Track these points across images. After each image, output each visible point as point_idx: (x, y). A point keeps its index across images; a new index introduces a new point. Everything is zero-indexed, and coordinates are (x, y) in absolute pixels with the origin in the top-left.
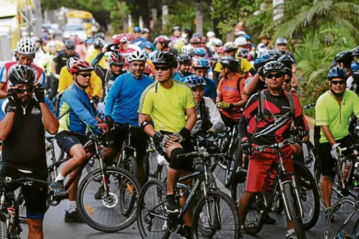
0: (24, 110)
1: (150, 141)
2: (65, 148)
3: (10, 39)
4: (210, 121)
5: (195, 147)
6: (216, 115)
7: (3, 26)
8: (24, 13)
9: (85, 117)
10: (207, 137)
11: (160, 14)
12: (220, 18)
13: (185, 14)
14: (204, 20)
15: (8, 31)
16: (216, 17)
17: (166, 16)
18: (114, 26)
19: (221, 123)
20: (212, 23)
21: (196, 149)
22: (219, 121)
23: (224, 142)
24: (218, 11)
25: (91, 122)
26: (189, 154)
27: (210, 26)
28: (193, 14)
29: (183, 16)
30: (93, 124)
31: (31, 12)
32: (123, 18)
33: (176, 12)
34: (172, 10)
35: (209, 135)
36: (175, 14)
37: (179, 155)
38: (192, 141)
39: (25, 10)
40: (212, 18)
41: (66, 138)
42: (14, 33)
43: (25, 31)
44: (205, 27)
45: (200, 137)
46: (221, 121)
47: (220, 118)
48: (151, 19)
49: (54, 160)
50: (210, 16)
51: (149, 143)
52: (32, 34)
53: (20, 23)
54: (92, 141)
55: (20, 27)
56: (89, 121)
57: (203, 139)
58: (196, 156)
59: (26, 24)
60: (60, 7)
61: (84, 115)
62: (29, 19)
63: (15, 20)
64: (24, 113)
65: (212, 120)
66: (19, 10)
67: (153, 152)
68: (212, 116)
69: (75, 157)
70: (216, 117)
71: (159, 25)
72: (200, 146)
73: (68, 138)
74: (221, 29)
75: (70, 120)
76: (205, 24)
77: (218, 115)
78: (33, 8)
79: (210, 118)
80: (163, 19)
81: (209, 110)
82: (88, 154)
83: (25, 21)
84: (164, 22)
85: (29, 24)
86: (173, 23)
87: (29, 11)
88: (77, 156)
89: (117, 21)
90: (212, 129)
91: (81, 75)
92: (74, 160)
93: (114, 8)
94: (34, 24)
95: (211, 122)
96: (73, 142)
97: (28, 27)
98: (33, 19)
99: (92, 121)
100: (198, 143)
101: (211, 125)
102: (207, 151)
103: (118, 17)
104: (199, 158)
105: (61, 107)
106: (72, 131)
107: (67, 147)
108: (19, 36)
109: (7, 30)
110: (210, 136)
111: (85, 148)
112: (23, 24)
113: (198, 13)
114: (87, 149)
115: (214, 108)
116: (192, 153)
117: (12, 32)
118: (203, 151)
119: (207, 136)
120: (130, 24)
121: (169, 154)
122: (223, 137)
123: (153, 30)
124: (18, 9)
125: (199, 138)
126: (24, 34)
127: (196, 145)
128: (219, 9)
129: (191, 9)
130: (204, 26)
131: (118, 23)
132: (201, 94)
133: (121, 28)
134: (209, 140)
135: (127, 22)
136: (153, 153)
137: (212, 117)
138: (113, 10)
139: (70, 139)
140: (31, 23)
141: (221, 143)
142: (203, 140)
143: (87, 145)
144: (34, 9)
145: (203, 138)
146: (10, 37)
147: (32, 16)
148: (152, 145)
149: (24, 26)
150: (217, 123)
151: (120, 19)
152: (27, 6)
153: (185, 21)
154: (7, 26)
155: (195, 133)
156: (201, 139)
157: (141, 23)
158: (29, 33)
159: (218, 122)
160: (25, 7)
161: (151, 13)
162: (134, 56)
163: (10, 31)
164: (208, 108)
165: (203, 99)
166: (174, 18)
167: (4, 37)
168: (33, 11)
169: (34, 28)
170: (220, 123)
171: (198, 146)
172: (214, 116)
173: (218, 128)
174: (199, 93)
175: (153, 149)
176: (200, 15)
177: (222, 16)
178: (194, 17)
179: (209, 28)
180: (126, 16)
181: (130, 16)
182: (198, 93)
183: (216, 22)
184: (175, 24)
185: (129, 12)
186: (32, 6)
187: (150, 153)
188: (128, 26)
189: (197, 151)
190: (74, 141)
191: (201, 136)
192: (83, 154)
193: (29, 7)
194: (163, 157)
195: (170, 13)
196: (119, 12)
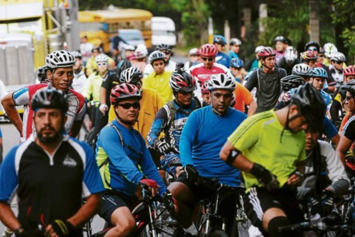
0: (51, 157)
1: (240, 206)
2: (105, 213)
3: (33, 52)
4: (328, 178)
5: (305, 216)
6: (337, 169)
7: (23, 32)
8: (53, 14)
9: (126, 169)
10: (324, 200)
11: (255, 16)
12: (345, 23)
13: (293, 16)
14: (322, 25)
15: (29, 40)
16: (339, 20)
17: (264, 19)
18: (187, 34)
19: (346, 180)
20: (333, 30)
21: (306, 219)
22: (342, 177)
23: (349, 208)
24: (343, 12)
25: (133, 177)
26: (297, 226)
27: (330, 35)
28: (305, 16)
29: (289, 20)
30: (137, 179)
31: (64, 13)
32: (200, 22)
33: (280, 12)
34: (274, 10)
35: (325, 196)
36: (278, 16)
37: (283, 227)
38: (301, 206)
39: (54, 9)
40: (334, 22)
41: (106, 198)
42: (38, 43)
43: (55, 40)
44: (323, 37)
45: (312, 199)
46: (345, 177)
47: (343, 173)
48: (243, 23)
49: (89, 232)
50: (331, 20)
51: (237, 209)
52: (65, 44)
53: (47, 28)
54: (144, 204)
55: (48, 34)
56: (131, 176)
57: (317, 203)
58: (308, 228)
59: (56, 29)
60: (108, 5)
61: (123, 166)
62: (61, 23)
63: (41, 23)
64: (52, 163)
65: (331, 176)
66: (47, 9)
67: (243, 221)
68: (331, 169)
69: (118, 226)
70: (338, 171)
71: (254, 34)
72: (314, 214)
73: (108, 199)
74: (347, 39)
75: (111, 172)
76: (322, 31)
77: (340, 167)
78: (67, 6)
79: (328, 173)
80: (261, 24)
81: (326, 160)
82: (138, 223)
83: (55, 26)
84: (262, 29)
85: (61, 30)
86: (275, 30)
87: (60, 11)
88: (121, 225)
89: (192, 27)
90: (330, 188)
91: (122, 105)
92: (117, 230)
93: (187, 6)
94: (68, 30)
95: (330, 178)
96: (115, 204)
97: (59, 34)
98: (67, 22)
99: (135, 174)
100: (310, 210)
101: (330, 182)
102: (324, 221)
103: (193, 21)
104: (311, 232)
105: (97, 155)
106: (114, 189)
107: (107, 212)
108: (46, 47)
109: (27, 38)
110: (327, 198)
111: (134, 215)
112: (51, 30)
113: (312, 15)
114: (137, 216)
115: (335, 158)
116: (302, 224)
117: (35, 42)
118: (317, 221)
119: (323, 197)
120: (211, 31)
121: (266, 226)
122: (348, 201)
123: (245, 40)
124: (44, 7)
125: (310, 201)
126: (54, 44)
127: (307, 212)
128: (344, 9)
129: (301, 9)
130: (321, 34)
131: (192, 30)
132: (314, 138)
133: (198, 37)
134: (327, 203)
135: (207, 28)
136: (244, 225)
137: (331, 172)
138: (186, 10)
139: (111, 200)
140: (64, 28)
141: (345, 210)
142: (317, 205)
143: (137, 210)
144: (67, 8)
145: (317, 201)
146: (33, 49)
147: (65, 18)
148: (242, 211)
149: (54, 33)
150: (339, 180)
151: (196, 23)
152: (58, 3)
153: (292, 27)
154: (28, 32)
155: (304, 194)
156: (314, 203)
157: (227, 30)
158: (60, 44)
159: (340, 178)
160: (56, 4)
161: (242, 15)
162: (217, 83)
163: (32, 40)
164: (325, 158)
165: (318, 144)
166: (276, 23)
167: (24, 48)
168: (67, 11)
169: (68, 36)
170: (342, 179)
171: (310, 214)
172: (335, 169)
173: (339, 186)
174: (312, 136)
175: (245, 218)
176: (315, 19)
177: (349, 20)
178: (307, 22)
179: (328, 38)
180: (205, 20)
181: (210, 20)
182: (310, 136)
183: (339, 29)
184: (277, 32)
185: (210, 13)
186: (65, 4)
187: (240, 223)
188: (208, 34)
189: (309, 221)
190: (117, 203)
191: (315, 198)
192: (130, 221)
193: (61, 5)
194: (257, 229)
195: (270, 15)
196: (194, 13)
